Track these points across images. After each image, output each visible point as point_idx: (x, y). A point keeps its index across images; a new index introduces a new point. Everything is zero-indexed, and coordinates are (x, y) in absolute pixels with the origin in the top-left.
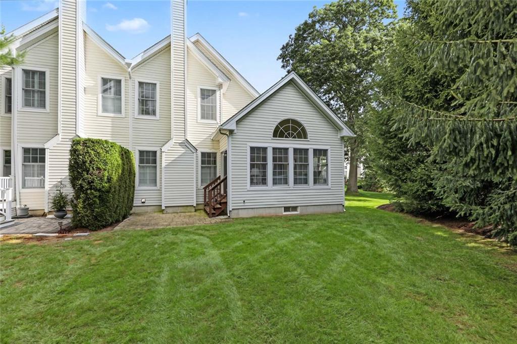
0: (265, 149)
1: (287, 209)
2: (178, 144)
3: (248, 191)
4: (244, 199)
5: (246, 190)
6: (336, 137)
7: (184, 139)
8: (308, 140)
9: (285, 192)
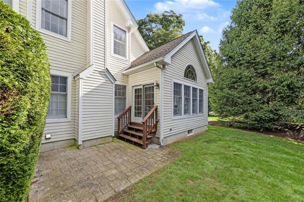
0: (180, 85)
1: (189, 132)
2: (97, 72)
3: (173, 120)
4: (170, 127)
5: (171, 120)
6: (205, 82)
7: (104, 69)
8: (197, 82)
9: (188, 119)
